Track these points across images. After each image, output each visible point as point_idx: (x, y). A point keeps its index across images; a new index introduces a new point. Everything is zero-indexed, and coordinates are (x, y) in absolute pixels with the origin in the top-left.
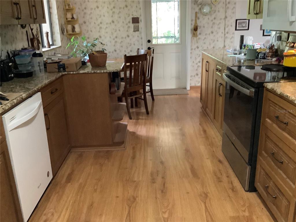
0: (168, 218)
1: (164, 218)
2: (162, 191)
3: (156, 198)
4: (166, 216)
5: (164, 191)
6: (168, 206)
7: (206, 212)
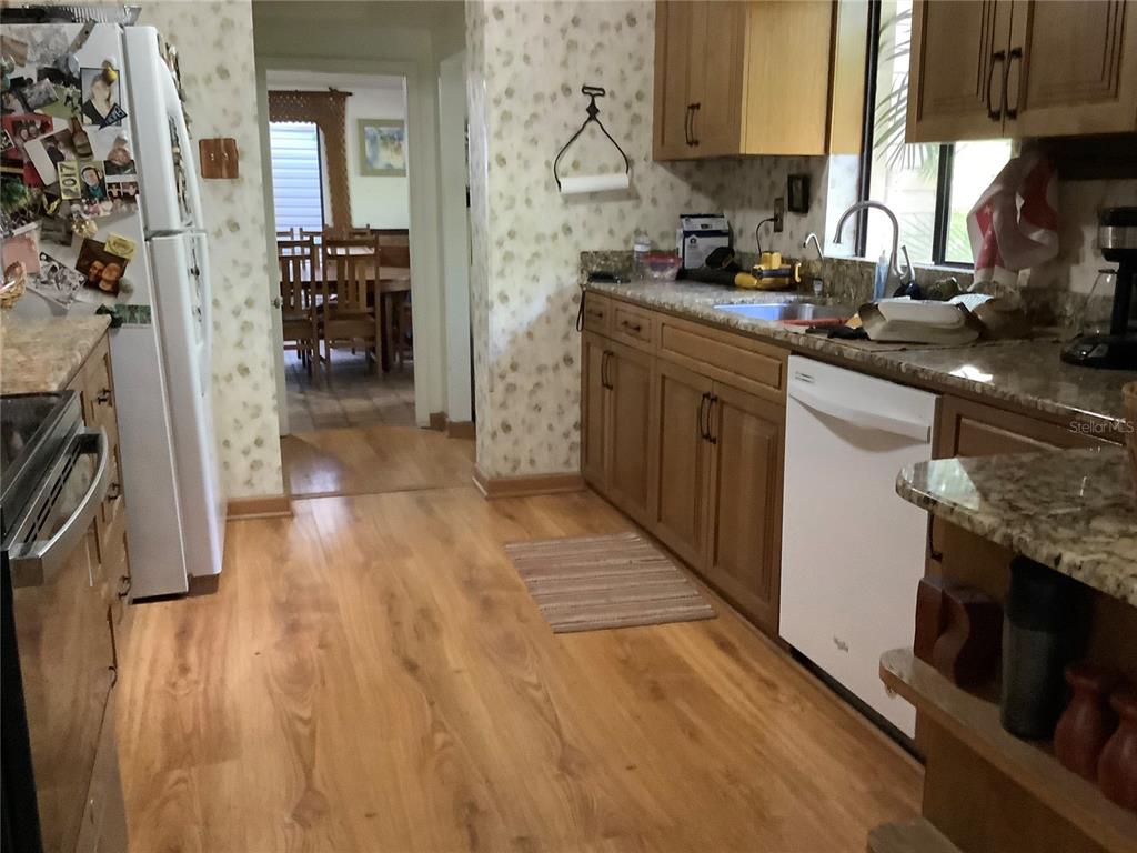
0: (434, 731)
1: (445, 731)
2: (473, 808)
3: (488, 781)
4: (440, 738)
5: (467, 811)
6: (440, 764)
7: (313, 762)
